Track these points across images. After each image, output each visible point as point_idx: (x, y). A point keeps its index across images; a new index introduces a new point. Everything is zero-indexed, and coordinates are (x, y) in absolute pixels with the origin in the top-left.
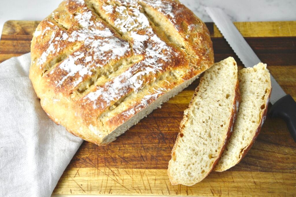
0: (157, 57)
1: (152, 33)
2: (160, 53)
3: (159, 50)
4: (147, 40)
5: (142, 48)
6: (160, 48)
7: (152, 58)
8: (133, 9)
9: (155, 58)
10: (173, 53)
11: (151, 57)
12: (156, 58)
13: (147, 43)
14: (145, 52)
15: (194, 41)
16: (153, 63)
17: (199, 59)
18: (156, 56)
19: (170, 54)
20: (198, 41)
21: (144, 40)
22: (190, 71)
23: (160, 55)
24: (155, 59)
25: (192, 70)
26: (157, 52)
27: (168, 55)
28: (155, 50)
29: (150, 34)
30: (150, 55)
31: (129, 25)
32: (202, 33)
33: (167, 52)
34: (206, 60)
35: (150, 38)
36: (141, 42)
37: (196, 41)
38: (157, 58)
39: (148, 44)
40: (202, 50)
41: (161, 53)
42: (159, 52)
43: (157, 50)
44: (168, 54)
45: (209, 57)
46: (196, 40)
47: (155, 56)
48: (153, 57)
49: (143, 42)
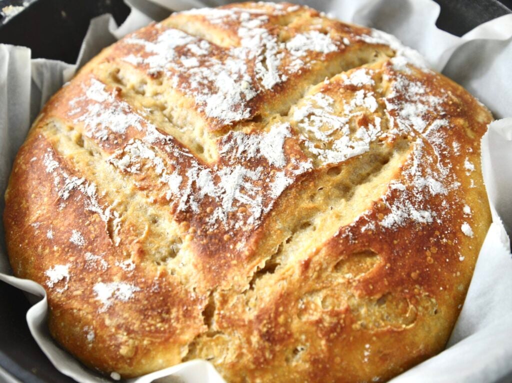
0: (222, 196)
1: (298, 172)
2: (235, 201)
3: (246, 197)
4: (272, 165)
5: (238, 155)
6: (251, 199)
7: (215, 184)
8: (374, 126)
9: (217, 190)
10: (242, 236)
11: (216, 180)
12: (218, 194)
13: (262, 165)
14: (227, 165)
15: (310, 298)
16: (200, 189)
17: (246, 323)
18: (224, 193)
19: (237, 226)
20: (316, 310)
21: (267, 156)
22: (193, 294)
23: (231, 202)
24: (216, 192)
25: (196, 301)
26: (238, 195)
27: (232, 222)
28: (242, 189)
29: (290, 169)
30: (223, 179)
31: (317, 124)
32: (357, 326)
33: (241, 217)
34: (250, 352)
35: (279, 170)
36: (258, 151)
37: (313, 306)
38: (219, 197)
39: (260, 169)
40: (282, 330)
41: (238, 204)
42: (239, 199)
43: (246, 193)
44: (236, 222)
45: (266, 361)
46: (316, 305)
47: (223, 191)
48: (220, 185)
49: (259, 155)
